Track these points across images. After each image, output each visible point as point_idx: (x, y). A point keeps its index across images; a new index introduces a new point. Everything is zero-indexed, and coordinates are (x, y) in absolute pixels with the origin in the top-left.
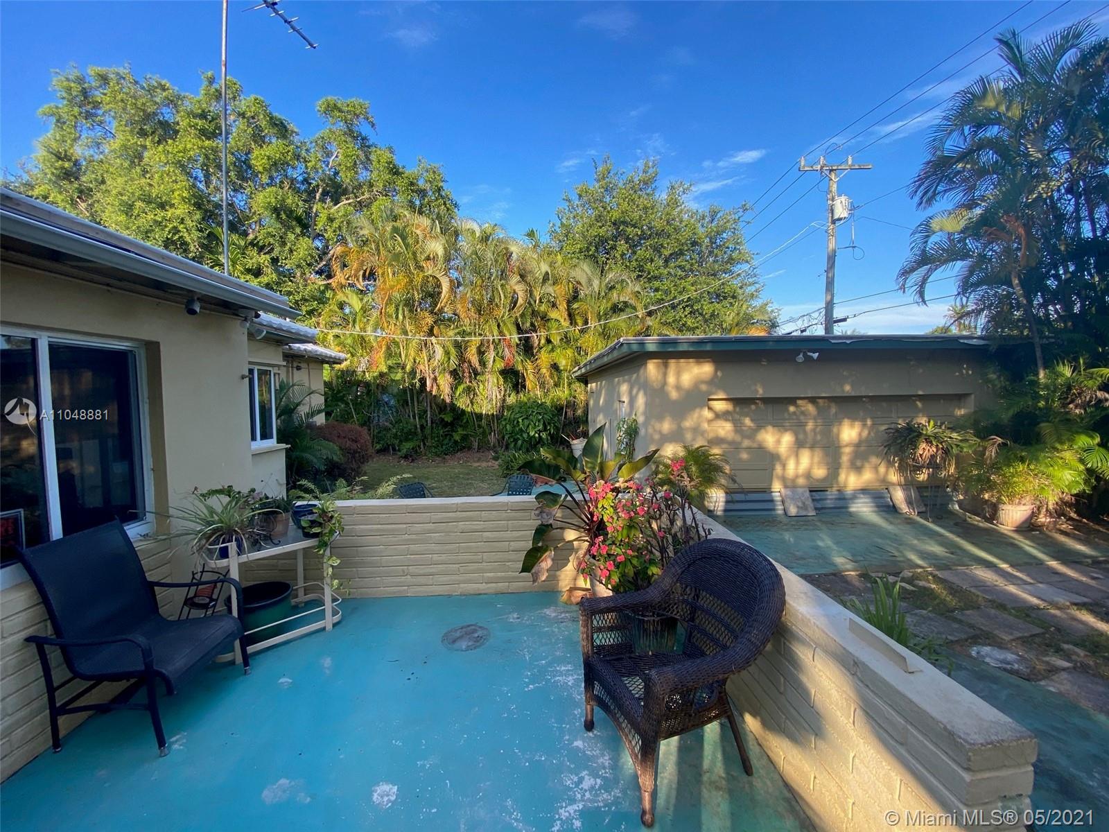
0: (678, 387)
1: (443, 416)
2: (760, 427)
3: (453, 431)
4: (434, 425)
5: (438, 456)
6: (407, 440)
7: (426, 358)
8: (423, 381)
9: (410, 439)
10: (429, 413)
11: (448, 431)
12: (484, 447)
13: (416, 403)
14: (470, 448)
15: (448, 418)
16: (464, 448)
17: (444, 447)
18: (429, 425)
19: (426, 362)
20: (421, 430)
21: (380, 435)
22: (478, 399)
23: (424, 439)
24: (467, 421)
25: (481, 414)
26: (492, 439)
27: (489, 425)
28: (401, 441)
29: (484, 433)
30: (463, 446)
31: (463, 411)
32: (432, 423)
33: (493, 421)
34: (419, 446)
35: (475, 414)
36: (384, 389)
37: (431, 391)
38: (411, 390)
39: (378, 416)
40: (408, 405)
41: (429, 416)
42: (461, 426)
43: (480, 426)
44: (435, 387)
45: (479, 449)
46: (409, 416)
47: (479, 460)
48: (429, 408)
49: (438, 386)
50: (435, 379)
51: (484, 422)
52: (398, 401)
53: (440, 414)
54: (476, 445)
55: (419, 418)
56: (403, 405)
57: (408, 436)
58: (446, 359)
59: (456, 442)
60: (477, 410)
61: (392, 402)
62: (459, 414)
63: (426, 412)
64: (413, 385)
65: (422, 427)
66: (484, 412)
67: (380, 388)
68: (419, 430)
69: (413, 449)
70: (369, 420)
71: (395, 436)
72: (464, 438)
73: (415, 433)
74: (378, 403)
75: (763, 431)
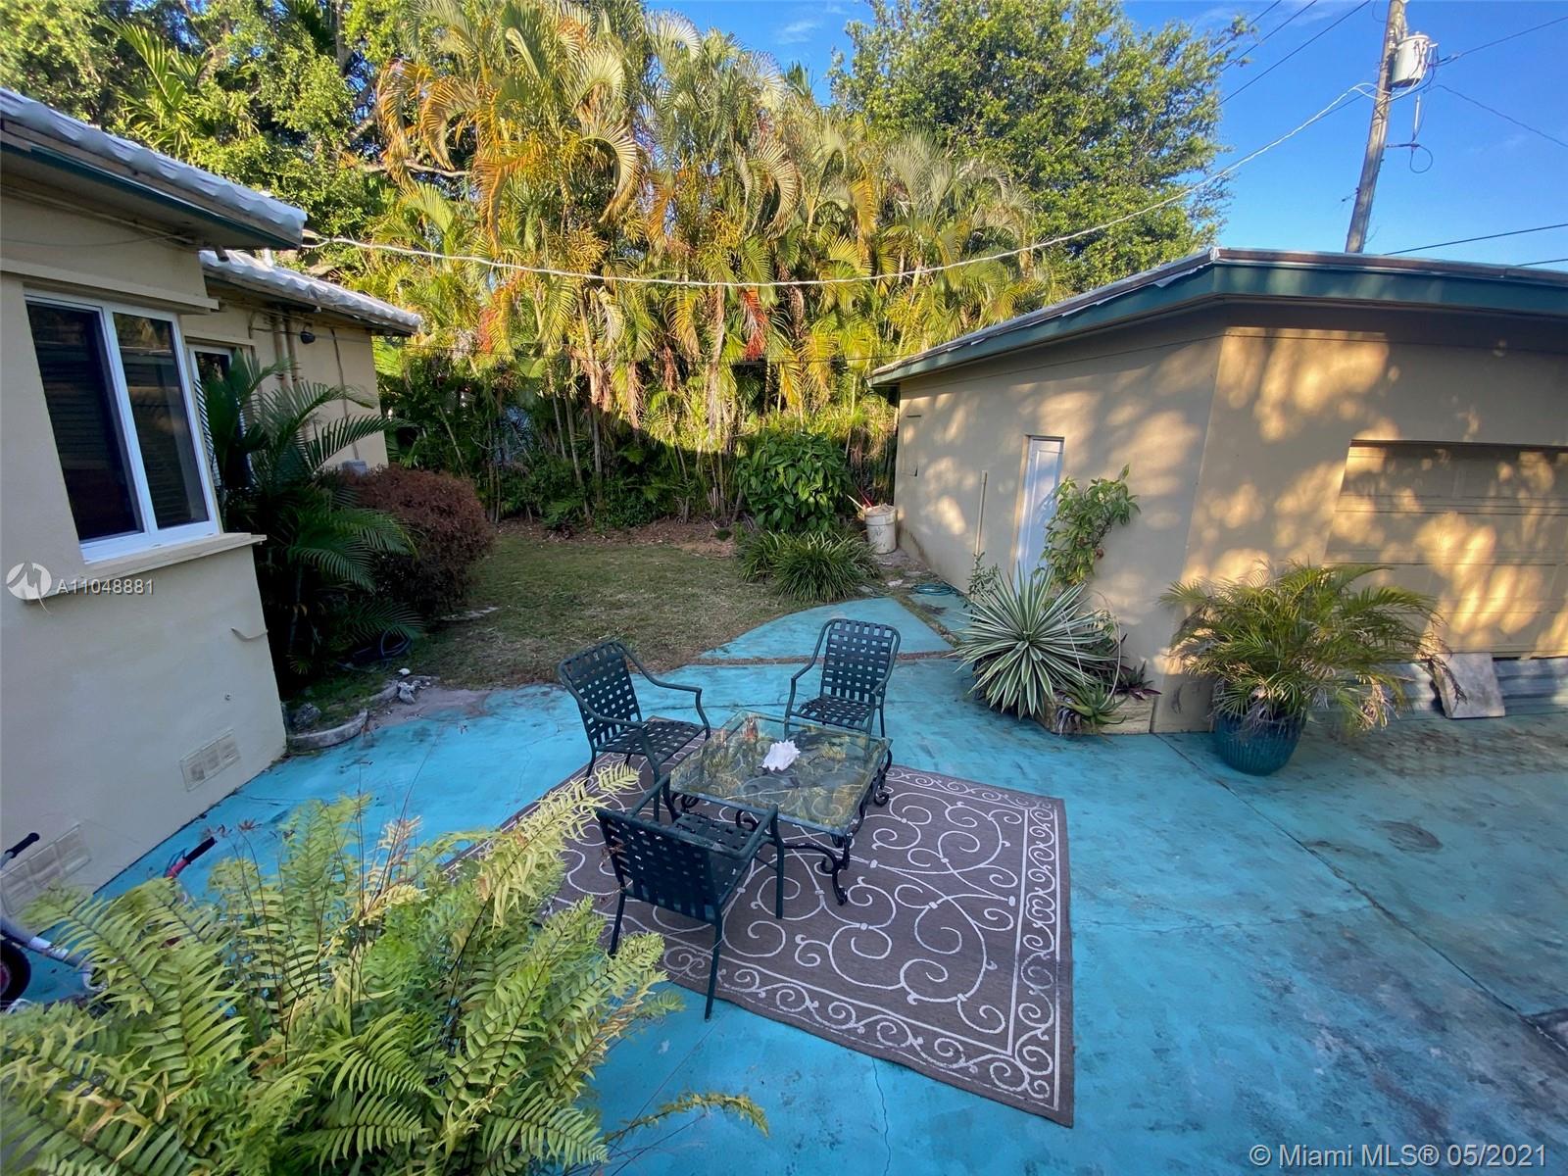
0: (1287, 406)
1: (625, 454)
2: (1429, 514)
3: (642, 483)
4: (607, 471)
5: (617, 528)
6: (558, 496)
7: (587, 335)
8: (583, 381)
9: (563, 496)
10: (596, 447)
11: (633, 483)
12: (699, 513)
13: (571, 428)
14: (674, 515)
15: (635, 457)
16: (664, 514)
17: (628, 512)
18: (598, 470)
19: (588, 344)
20: (584, 478)
21: (507, 485)
22: (689, 422)
23: (590, 497)
24: (669, 466)
25: (694, 453)
26: (714, 498)
27: (707, 473)
28: (547, 499)
29: (698, 489)
30: (661, 512)
31: (660, 445)
32: (603, 466)
33: (716, 466)
34: (581, 509)
35: (684, 451)
36: (509, 398)
37: (599, 404)
38: (561, 401)
39: (501, 449)
40: (555, 431)
41: (597, 452)
42: (657, 474)
43: (691, 476)
44: (608, 397)
45: (690, 517)
46: (559, 451)
47: (691, 538)
48: (596, 438)
49: (613, 394)
50: (606, 378)
51: (698, 469)
52: (537, 421)
53: (617, 449)
54: (684, 510)
55: (579, 456)
56: (547, 432)
57: (558, 490)
58: (629, 339)
59: (648, 503)
60: (687, 445)
61: (526, 423)
62: (654, 452)
63: (590, 444)
64: (564, 390)
65: (586, 474)
66: (699, 450)
67: (501, 395)
68: (579, 479)
69: (570, 513)
70: (484, 456)
71: (536, 489)
72: (664, 496)
73: (573, 485)
74: (498, 422)
75: (1433, 523)
